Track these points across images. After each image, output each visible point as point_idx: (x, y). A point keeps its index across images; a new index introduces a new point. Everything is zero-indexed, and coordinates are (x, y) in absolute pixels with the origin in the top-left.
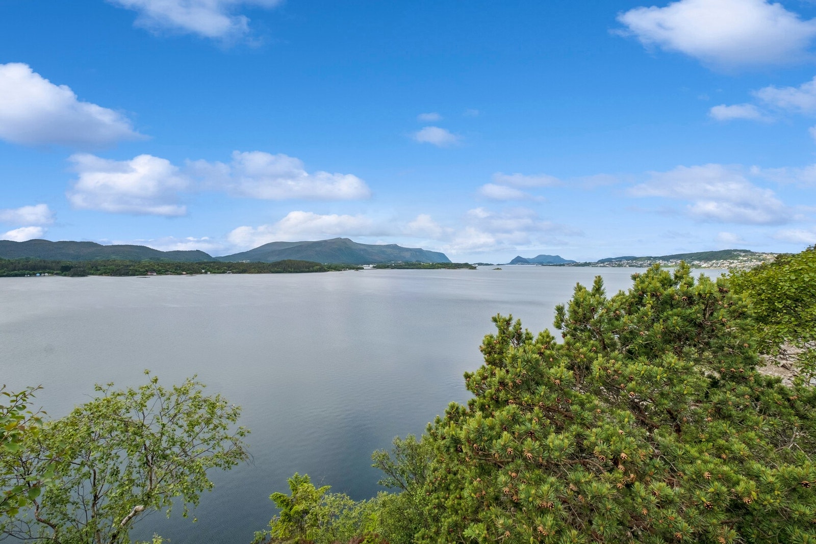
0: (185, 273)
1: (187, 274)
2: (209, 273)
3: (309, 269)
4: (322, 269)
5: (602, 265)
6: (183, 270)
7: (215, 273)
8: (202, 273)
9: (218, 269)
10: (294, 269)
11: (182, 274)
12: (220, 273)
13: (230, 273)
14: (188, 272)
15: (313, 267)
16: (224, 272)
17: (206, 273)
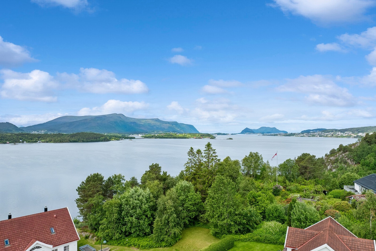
0: (8, 142)
1: (10, 143)
2: (25, 142)
3: (97, 139)
4: (106, 139)
5: (302, 135)
6: (7, 140)
7: (29, 142)
8: (20, 142)
9: (31, 139)
10: (86, 139)
11: (6, 143)
12: (33, 142)
13: (40, 142)
14: (10, 141)
15: (99, 138)
16: (36, 142)
17: (23, 142)
